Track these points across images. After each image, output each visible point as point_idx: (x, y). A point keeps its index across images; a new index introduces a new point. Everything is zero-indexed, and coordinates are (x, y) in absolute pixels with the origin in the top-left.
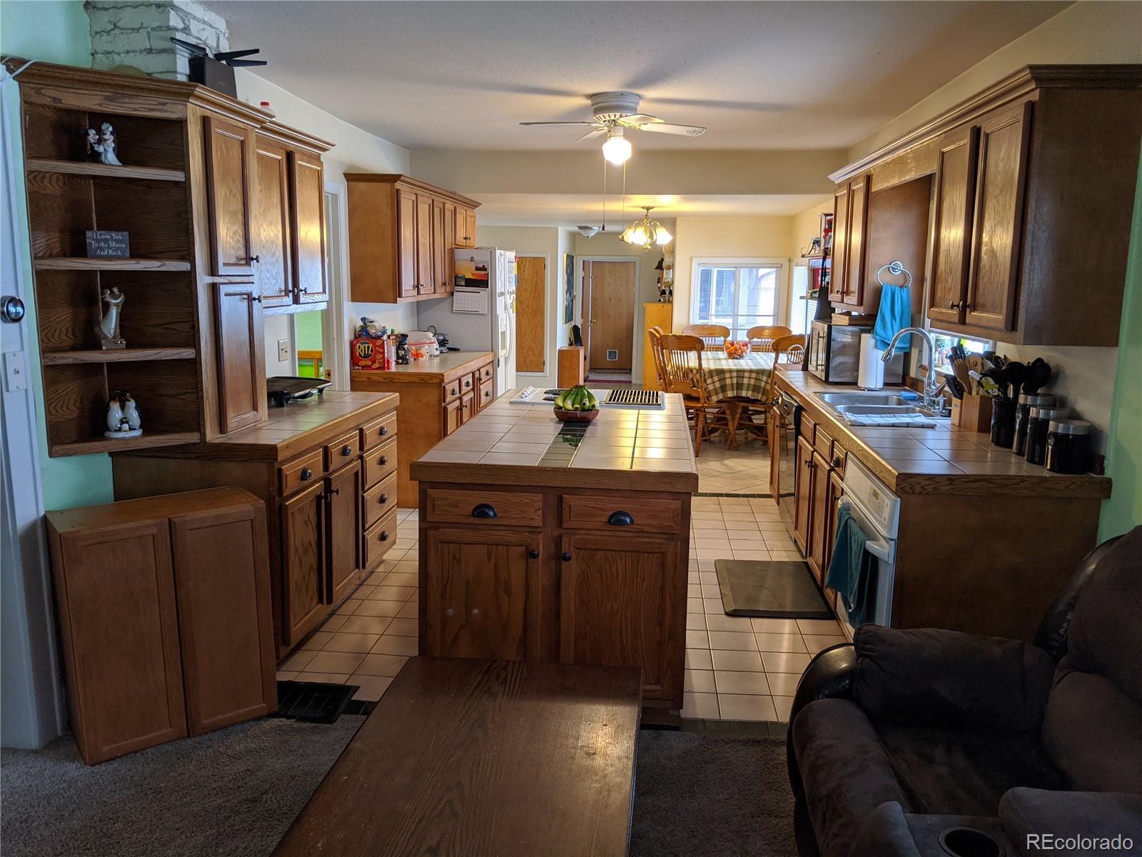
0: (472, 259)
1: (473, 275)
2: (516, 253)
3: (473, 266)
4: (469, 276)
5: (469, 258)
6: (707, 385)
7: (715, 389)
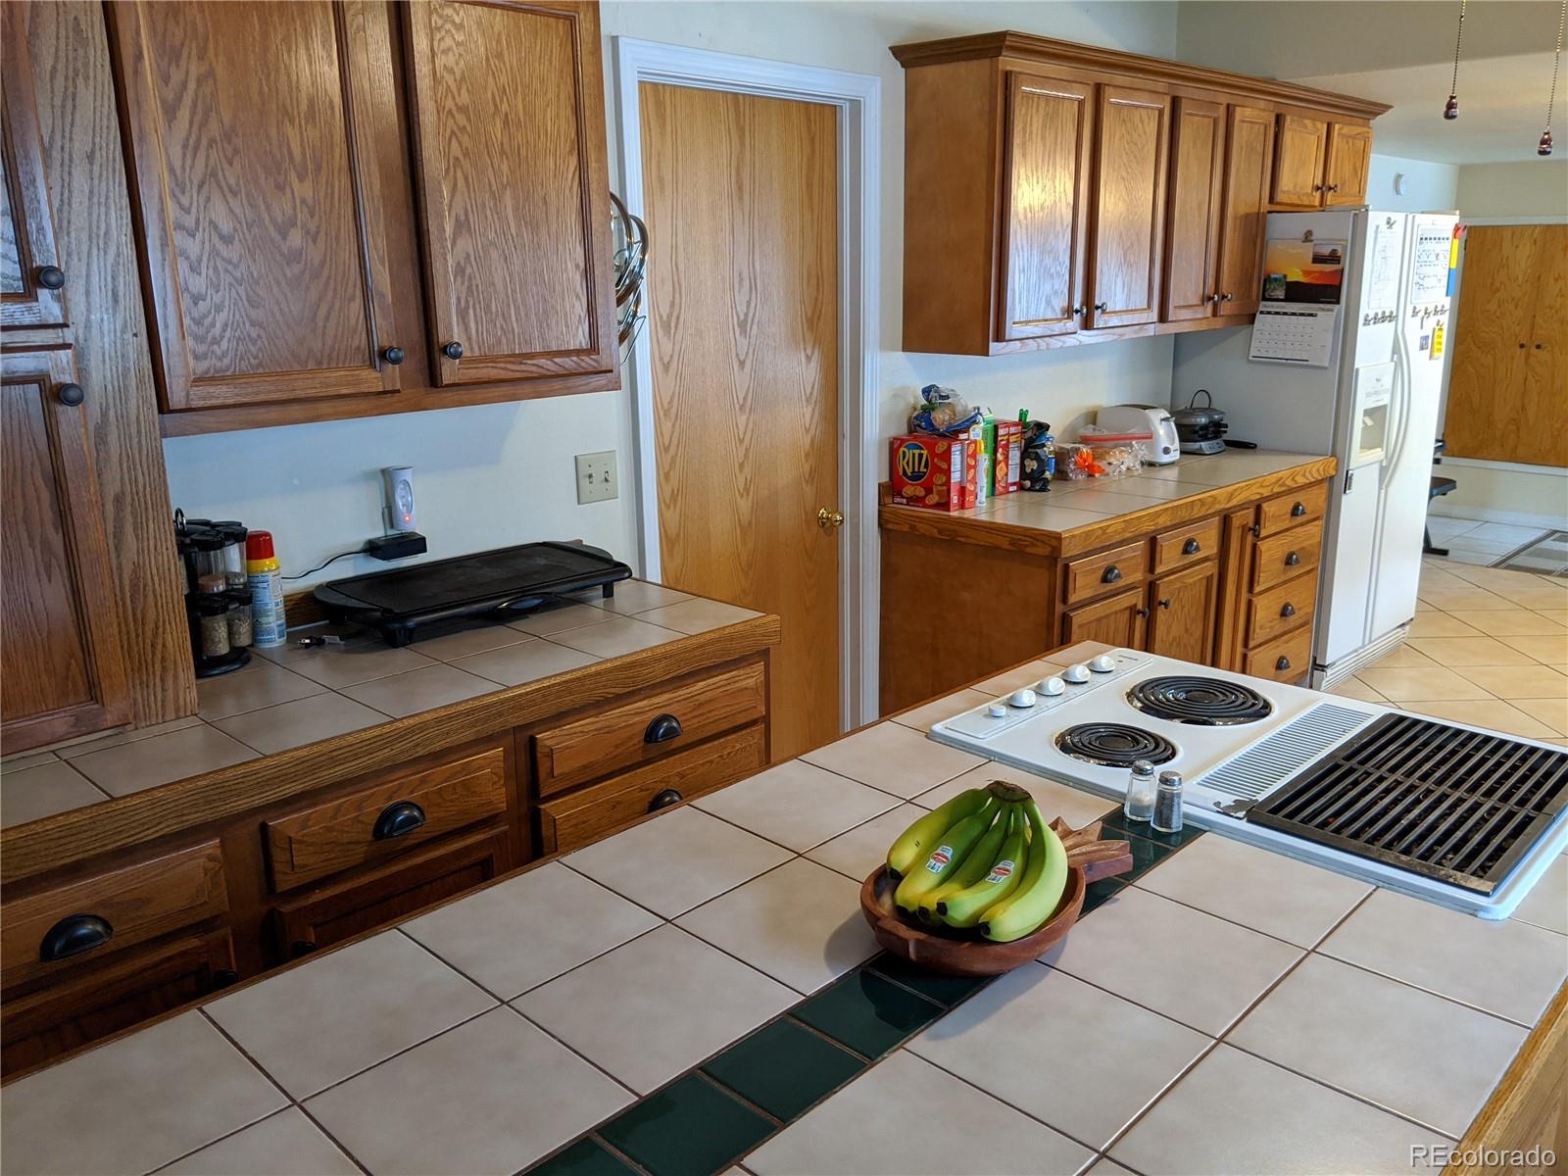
0: (1308, 237)
1: (1306, 273)
2: (1462, 216)
3: (1308, 251)
4: (1296, 275)
5: (1300, 234)
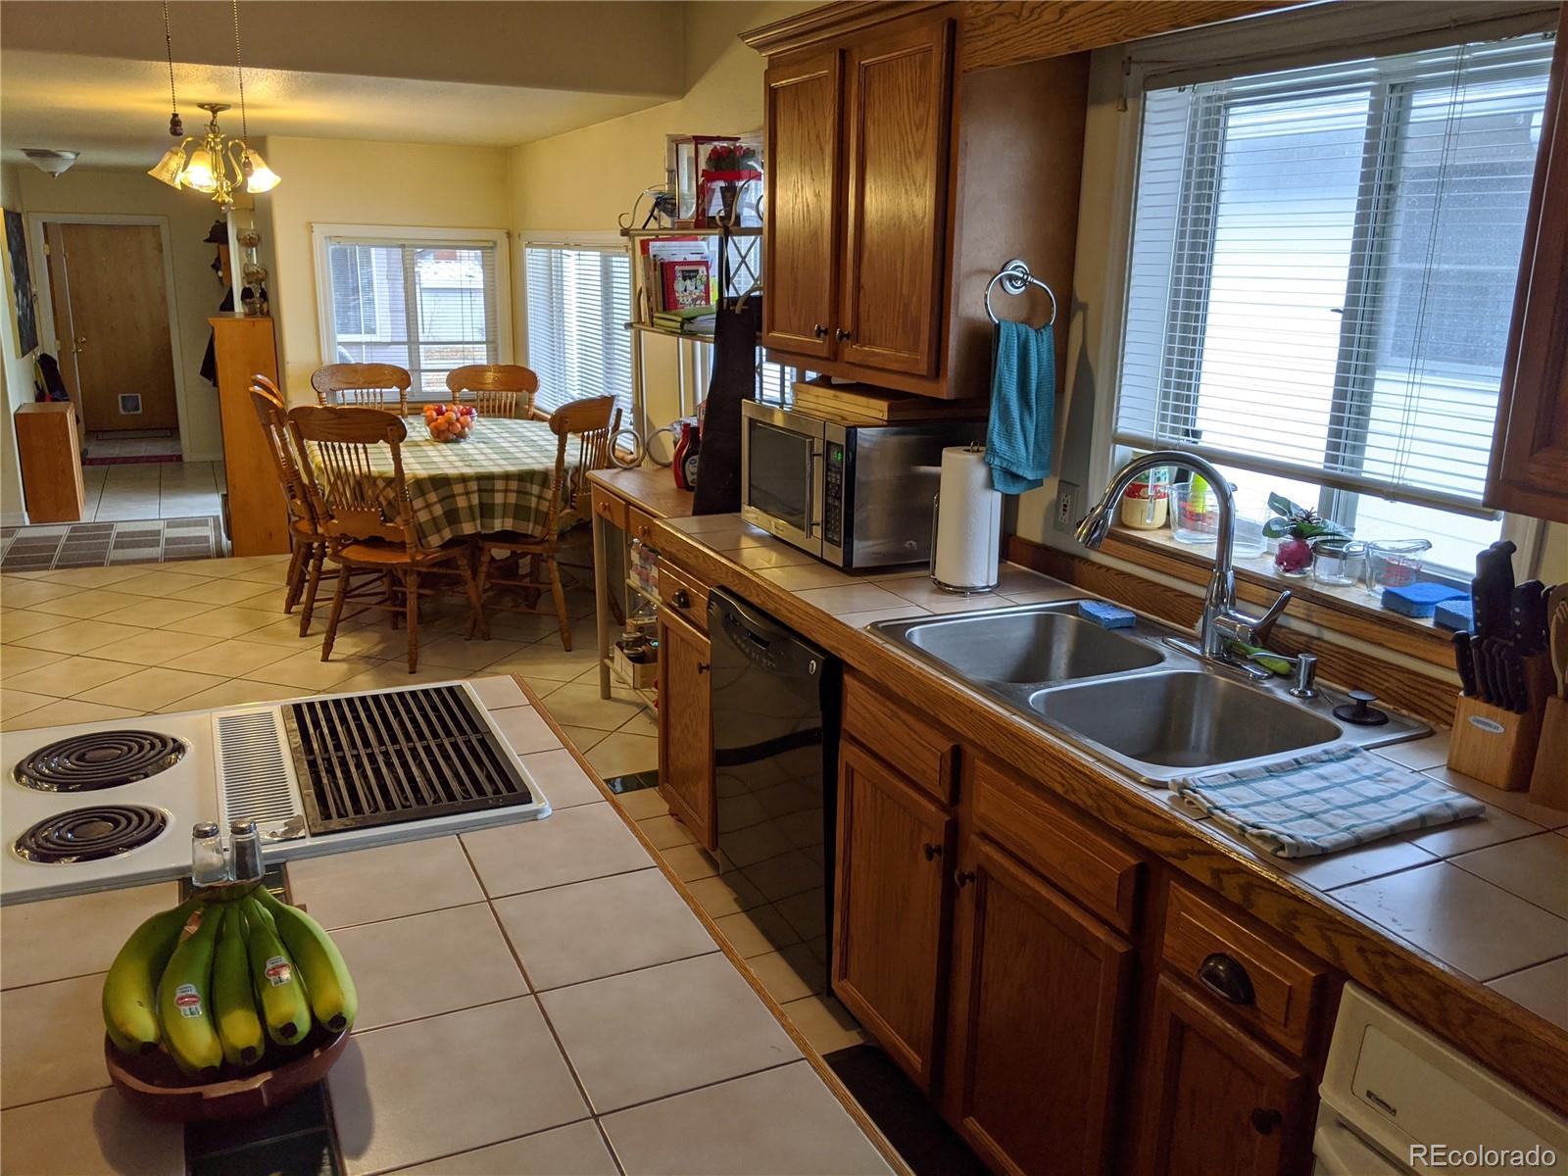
6: (415, 512)
7: (434, 519)
